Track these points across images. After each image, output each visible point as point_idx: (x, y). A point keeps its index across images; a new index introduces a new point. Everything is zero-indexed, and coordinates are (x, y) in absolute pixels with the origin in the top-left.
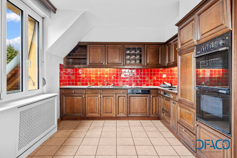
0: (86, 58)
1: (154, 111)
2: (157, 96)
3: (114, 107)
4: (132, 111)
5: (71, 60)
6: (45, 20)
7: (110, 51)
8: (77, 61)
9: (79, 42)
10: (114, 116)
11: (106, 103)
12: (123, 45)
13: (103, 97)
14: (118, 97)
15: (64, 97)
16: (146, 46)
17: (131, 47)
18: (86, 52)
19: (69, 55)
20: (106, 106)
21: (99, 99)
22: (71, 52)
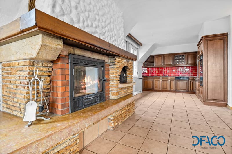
0: (154, 63)
1: (191, 89)
2: (193, 81)
3: (168, 86)
4: (178, 88)
5: (146, 64)
6: (138, 49)
7: (166, 58)
8: (149, 64)
9: (150, 55)
10: (168, 90)
11: (164, 83)
12: (173, 55)
13: (162, 81)
14: (170, 81)
15: (144, 81)
16: (187, 54)
17: (178, 55)
18: (154, 59)
19: (146, 61)
20: (164, 85)
21: (160, 82)
22: (147, 60)
